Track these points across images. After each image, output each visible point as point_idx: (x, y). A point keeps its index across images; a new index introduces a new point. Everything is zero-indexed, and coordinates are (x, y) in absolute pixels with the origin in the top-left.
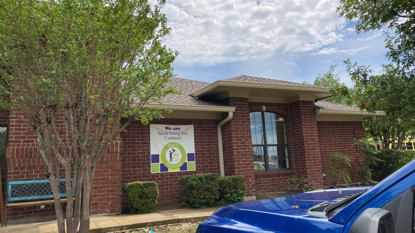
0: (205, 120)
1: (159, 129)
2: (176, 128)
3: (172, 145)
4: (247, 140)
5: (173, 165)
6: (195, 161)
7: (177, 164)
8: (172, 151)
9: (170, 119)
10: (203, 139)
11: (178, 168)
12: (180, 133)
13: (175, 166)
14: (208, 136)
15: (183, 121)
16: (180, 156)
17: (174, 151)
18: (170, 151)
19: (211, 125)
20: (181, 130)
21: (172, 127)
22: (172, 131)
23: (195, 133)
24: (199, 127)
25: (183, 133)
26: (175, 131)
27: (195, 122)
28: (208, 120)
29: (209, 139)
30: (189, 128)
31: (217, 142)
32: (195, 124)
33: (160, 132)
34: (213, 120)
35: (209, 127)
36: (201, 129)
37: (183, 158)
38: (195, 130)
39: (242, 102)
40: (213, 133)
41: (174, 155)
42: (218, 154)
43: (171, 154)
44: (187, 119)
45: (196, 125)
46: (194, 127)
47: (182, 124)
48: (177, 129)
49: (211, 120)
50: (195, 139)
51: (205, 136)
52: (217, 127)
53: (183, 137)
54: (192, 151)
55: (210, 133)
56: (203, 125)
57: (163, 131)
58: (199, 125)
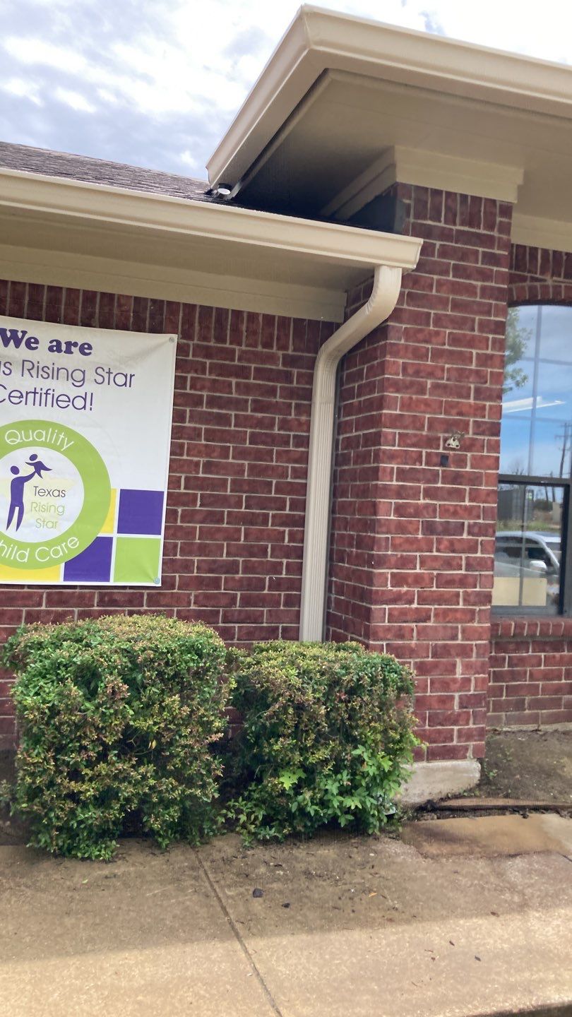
0: (252, 317)
2: (69, 344)
3: (32, 436)
4: (468, 446)
5: (22, 545)
6: (161, 537)
7: (50, 544)
8: (26, 470)
9: (37, 287)
10: (224, 420)
11: (52, 563)
12: (90, 375)
13: (35, 554)
14: (258, 407)
15: (116, 311)
16: (75, 502)
17: (39, 467)
18: (15, 470)
19: (285, 348)
20: (96, 357)
21: (44, 331)
22: (42, 355)
23: (179, 382)
24: (208, 352)
25: (106, 375)
26: (61, 359)
27: (188, 321)
28: (269, 319)
29: (260, 424)
30: (145, 354)
31: (305, 442)
32: (186, 335)
34: (298, 321)
35: (271, 358)
36: (222, 366)
37: (90, 512)
38: (180, 365)
39: (472, 221)
40: (291, 394)
41: (38, 492)
42: (301, 505)
43: (17, 487)
44: (138, 300)
45: (191, 338)
46: (181, 349)
47: (106, 324)
48: (75, 350)
49: (284, 321)
50: (178, 416)
51: (239, 404)
52: (312, 364)
53: (105, 395)
54: (155, 477)
55: (272, 391)
56: (237, 340)
58: (212, 344)
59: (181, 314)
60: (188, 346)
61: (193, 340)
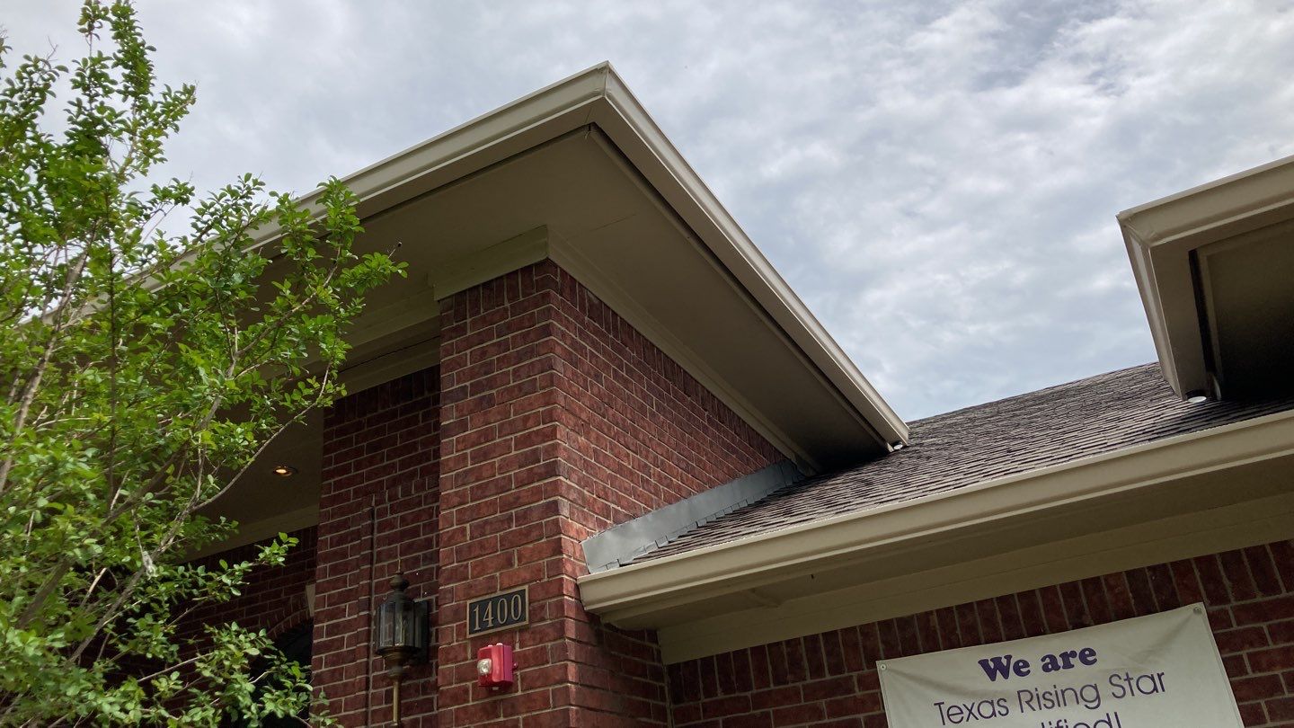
1: (939, 687)
2: (1065, 656)
9: (1004, 600)
12: (1105, 690)
15: (1108, 596)
20: (1105, 663)
21: (1031, 650)
22: (1037, 680)
23: (1233, 667)
24: (1260, 613)
25: (1125, 683)
26: (1061, 678)
27: (1211, 580)
30: (1170, 638)
32: (1215, 597)
33: (949, 701)
38: (1223, 643)
44: (1131, 574)
45: (1223, 600)
46: (1215, 621)
47: (1101, 618)
48: (1075, 661)
53: (1133, 711)
57: (973, 694)
58: (1259, 599)
59: (1197, 573)
60: (1226, 612)
61: (1229, 601)
